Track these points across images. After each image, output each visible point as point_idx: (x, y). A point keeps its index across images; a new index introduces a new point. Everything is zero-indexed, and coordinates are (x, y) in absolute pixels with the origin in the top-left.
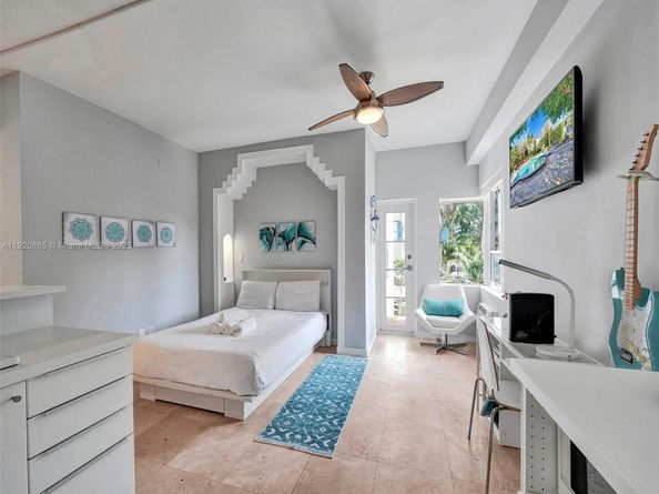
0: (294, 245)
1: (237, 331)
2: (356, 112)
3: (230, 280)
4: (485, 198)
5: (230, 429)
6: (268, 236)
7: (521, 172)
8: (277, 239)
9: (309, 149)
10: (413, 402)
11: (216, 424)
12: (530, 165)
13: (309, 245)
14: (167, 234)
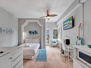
0: (34, 34)
1: (29, 46)
2: (47, 17)
3: (24, 39)
4: (58, 29)
5: (30, 61)
6: (30, 32)
7: (65, 26)
8: (32, 33)
9: (37, 21)
10: (53, 53)
11: (28, 61)
12: (66, 26)
13: (37, 34)
14: (13, 31)
